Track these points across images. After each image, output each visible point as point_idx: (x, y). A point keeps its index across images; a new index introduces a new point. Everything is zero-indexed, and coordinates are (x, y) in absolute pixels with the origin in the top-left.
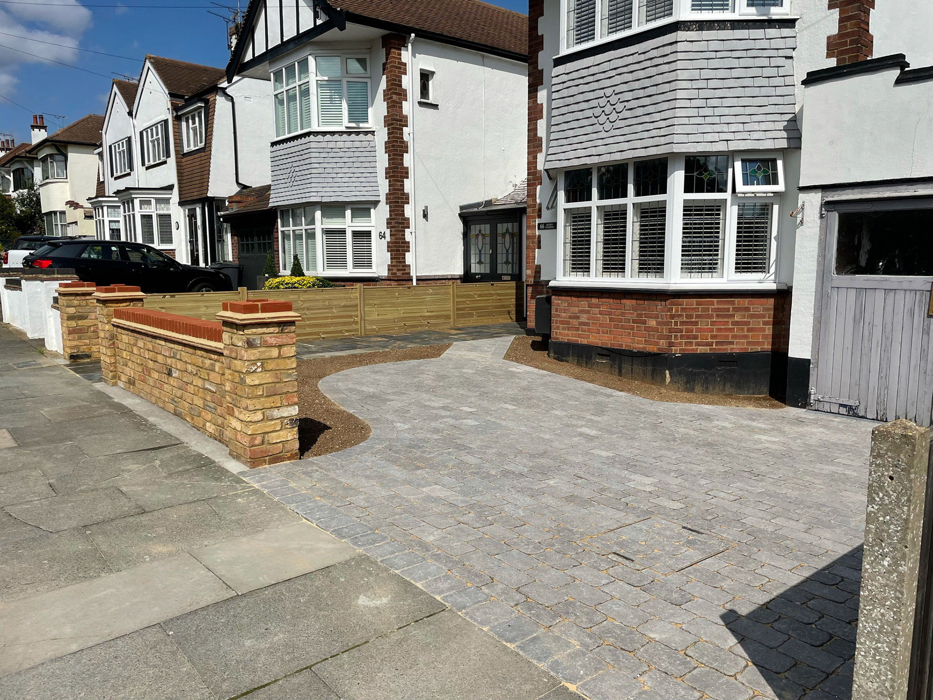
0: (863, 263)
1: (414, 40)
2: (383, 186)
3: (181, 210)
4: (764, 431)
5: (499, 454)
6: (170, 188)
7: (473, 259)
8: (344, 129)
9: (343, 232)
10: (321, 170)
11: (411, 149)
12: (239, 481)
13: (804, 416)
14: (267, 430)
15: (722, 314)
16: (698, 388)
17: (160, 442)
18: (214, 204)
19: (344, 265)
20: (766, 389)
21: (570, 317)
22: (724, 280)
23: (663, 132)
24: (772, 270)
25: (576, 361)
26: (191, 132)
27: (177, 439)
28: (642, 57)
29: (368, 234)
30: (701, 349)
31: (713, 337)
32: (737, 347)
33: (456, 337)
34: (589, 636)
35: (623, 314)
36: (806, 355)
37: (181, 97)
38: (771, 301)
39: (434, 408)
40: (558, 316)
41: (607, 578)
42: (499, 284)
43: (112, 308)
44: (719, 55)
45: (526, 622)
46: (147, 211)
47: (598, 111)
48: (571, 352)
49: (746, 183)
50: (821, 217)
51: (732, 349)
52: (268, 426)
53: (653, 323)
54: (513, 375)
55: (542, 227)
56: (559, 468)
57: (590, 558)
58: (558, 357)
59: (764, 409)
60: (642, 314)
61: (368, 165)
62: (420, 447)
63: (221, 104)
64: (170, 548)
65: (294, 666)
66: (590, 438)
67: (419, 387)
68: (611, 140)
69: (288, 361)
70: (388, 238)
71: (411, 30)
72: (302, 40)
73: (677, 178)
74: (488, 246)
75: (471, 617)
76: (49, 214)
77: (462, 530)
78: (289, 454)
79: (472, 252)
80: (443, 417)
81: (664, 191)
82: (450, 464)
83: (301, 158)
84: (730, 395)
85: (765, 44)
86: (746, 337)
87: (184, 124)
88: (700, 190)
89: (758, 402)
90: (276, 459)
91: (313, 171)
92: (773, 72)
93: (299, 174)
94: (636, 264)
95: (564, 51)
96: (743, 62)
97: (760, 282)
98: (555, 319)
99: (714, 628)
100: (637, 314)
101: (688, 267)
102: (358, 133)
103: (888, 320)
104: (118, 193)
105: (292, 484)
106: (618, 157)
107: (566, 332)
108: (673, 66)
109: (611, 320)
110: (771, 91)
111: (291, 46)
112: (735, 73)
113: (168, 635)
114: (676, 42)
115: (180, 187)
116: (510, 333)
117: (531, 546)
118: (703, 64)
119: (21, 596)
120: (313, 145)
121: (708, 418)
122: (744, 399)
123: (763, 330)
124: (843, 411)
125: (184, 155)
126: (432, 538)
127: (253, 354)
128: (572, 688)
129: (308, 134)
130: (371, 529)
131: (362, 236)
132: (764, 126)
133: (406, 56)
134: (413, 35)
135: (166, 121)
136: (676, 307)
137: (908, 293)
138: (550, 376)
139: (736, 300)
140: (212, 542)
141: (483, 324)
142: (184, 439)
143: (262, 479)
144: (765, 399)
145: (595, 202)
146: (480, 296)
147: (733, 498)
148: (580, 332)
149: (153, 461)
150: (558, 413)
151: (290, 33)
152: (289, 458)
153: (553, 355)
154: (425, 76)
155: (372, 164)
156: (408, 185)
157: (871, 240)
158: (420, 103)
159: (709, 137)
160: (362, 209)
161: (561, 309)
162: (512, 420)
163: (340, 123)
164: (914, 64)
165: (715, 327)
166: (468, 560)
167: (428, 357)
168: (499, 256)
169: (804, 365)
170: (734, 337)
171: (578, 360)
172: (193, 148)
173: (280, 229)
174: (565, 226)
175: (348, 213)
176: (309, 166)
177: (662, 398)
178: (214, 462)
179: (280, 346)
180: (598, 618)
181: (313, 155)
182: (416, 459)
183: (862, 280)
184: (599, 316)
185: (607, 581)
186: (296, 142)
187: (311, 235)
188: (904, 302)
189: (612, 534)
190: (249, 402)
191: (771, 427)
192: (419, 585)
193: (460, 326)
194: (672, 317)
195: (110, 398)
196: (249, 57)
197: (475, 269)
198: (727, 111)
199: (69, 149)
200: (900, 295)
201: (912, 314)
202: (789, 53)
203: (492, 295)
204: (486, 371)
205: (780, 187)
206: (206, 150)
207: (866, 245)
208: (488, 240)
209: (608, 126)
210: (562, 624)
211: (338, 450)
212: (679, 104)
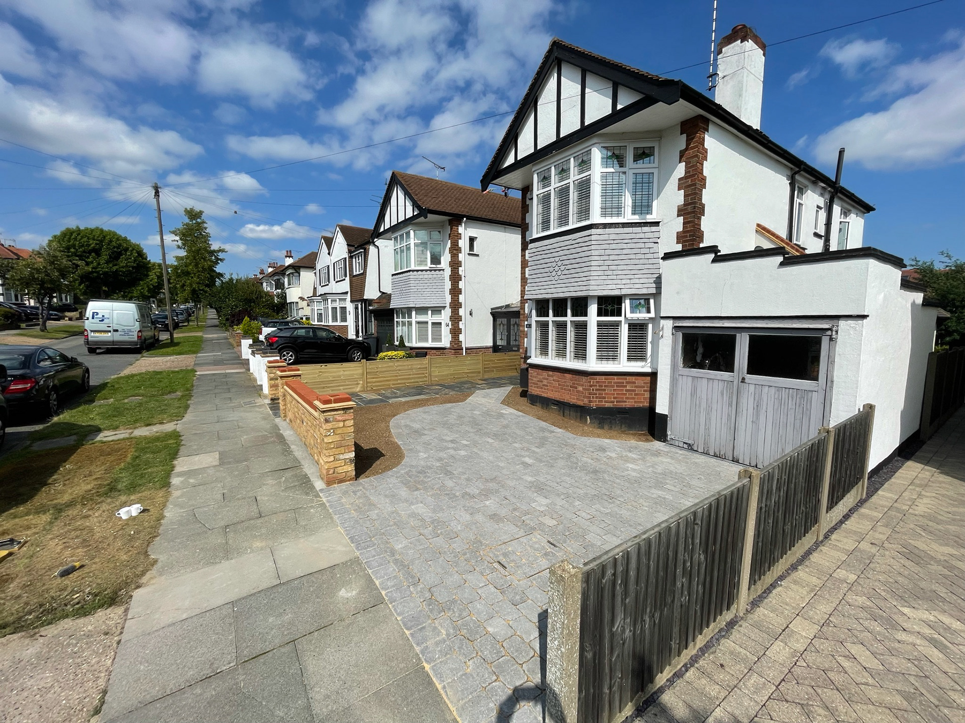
0: (699, 359)
1: (466, 221)
2: (448, 299)
3: (351, 304)
4: (634, 461)
5: (468, 480)
6: (346, 293)
7: (498, 337)
8: (428, 268)
9: (427, 323)
10: (416, 290)
11: (463, 278)
12: (317, 496)
13: (662, 449)
14: (336, 466)
15: (620, 385)
16: (606, 427)
17: (290, 465)
18: (368, 302)
19: (427, 341)
20: (646, 428)
21: (538, 381)
22: (621, 366)
23: (584, 283)
24: (649, 360)
25: (541, 406)
26: (357, 264)
27: (299, 462)
28: (574, 242)
29: (440, 323)
30: (607, 405)
31: (614, 398)
32: (628, 404)
33: (479, 386)
34: (454, 628)
35: (565, 382)
36: (666, 413)
37: (353, 246)
38: (649, 378)
39: (446, 441)
40: (532, 380)
41: (485, 582)
42: (510, 353)
43: (285, 380)
44: (615, 242)
45: (424, 615)
46: (334, 305)
47: (551, 269)
48: (538, 401)
49: (632, 312)
50: (673, 334)
51: (625, 405)
52: (337, 463)
53: (580, 388)
54: (501, 415)
55: (528, 326)
56: (497, 491)
57: (482, 565)
58: (531, 403)
59: (641, 443)
60: (575, 383)
61: (440, 287)
62: (425, 473)
63: (372, 250)
64: (264, 544)
65: (287, 639)
66: (526, 465)
67: (445, 424)
68: (558, 286)
69: (349, 428)
70: (450, 326)
71: (464, 216)
72: (407, 222)
73: (593, 309)
74: (506, 331)
75: (395, 610)
76: (290, 303)
77: (419, 541)
78: (349, 478)
79: (498, 333)
80: (449, 448)
81: (586, 315)
82: (436, 487)
83: (405, 283)
84: (623, 432)
85: (642, 236)
86: (633, 398)
87: (354, 260)
88: (606, 315)
89: (639, 437)
90: (341, 481)
91: (411, 290)
92: (647, 251)
93: (405, 291)
94: (572, 354)
95: (535, 236)
96: (629, 246)
97: (643, 367)
98: (530, 381)
99: (528, 624)
100: (573, 383)
101: (600, 358)
102: (435, 270)
103: (710, 396)
104: (321, 295)
105: (344, 500)
106: (561, 295)
107: (536, 389)
108: (589, 248)
109: (559, 385)
110: (646, 261)
111: (402, 225)
112: (625, 252)
113: (234, 611)
114: (591, 235)
115: (351, 293)
116: (511, 384)
117: (453, 555)
118: (607, 246)
119: (176, 575)
120: (411, 277)
121: (603, 449)
122: (632, 434)
123: (644, 395)
124: (685, 446)
125: (354, 276)
126: (400, 546)
127: (328, 426)
128: (427, 667)
129: (409, 271)
130: (370, 537)
131: (437, 325)
132: (642, 281)
133: (461, 229)
134: (465, 219)
135: (345, 258)
136: (593, 381)
137: (720, 381)
138: (522, 416)
139: (628, 377)
140: (286, 540)
141: (500, 376)
142: (303, 462)
143: (330, 495)
144: (644, 435)
145: (551, 318)
146: (498, 360)
147: (589, 517)
148: (543, 390)
149: (281, 478)
150: (516, 445)
151: (401, 219)
152: (349, 480)
153: (530, 401)
154: (472, 240)
155: (442, 287)
156: (461, 298)
157: (704, 346)
158: (469, 254)
159: (610, 287)
160: (437, 310)
161: (534, 376)
162: (487, 451)
163: (426, 265)
164: (724, 251)
165: (615, 393)
166: (412, 565)
167: (458, 401)
168: (511, 336)
169: (664, 418)
170: (627, 398)
172: (358, 273)
173: (396, 320)
174: (536, 330)
175: (430, 312)
176: (409, 288)
177: (584, 434)
178: (310, 481)
179: (344, 421)
180: (465, 614)
181: (411, 282)
182: (419, 482)
183: (695, 372)
184: (553, 381)
185: (483, 585)
186: (404, 275)
187: (410, 324)
188: (717, 387)
189: (503, 546)
190: (326, 451)
191: (639, 457)
192: (377, 583)
193: (486, 377)
194: (591, 386)
195: (279, 430)
196: (382, 230)
197: (499, 343)
198: (620, 272)
199: (301, 270)
200: (716, 382)
201: (722, 394)
202: (656, 240)
203: (505, 359)
204: (487, 414)
205: (652, 315)
206: (364, 274)
207: (700, 350)
208: (506, 327)
209: (556, 278)
210: (442, 617)
211: (381, 473)
212: (593, 268)
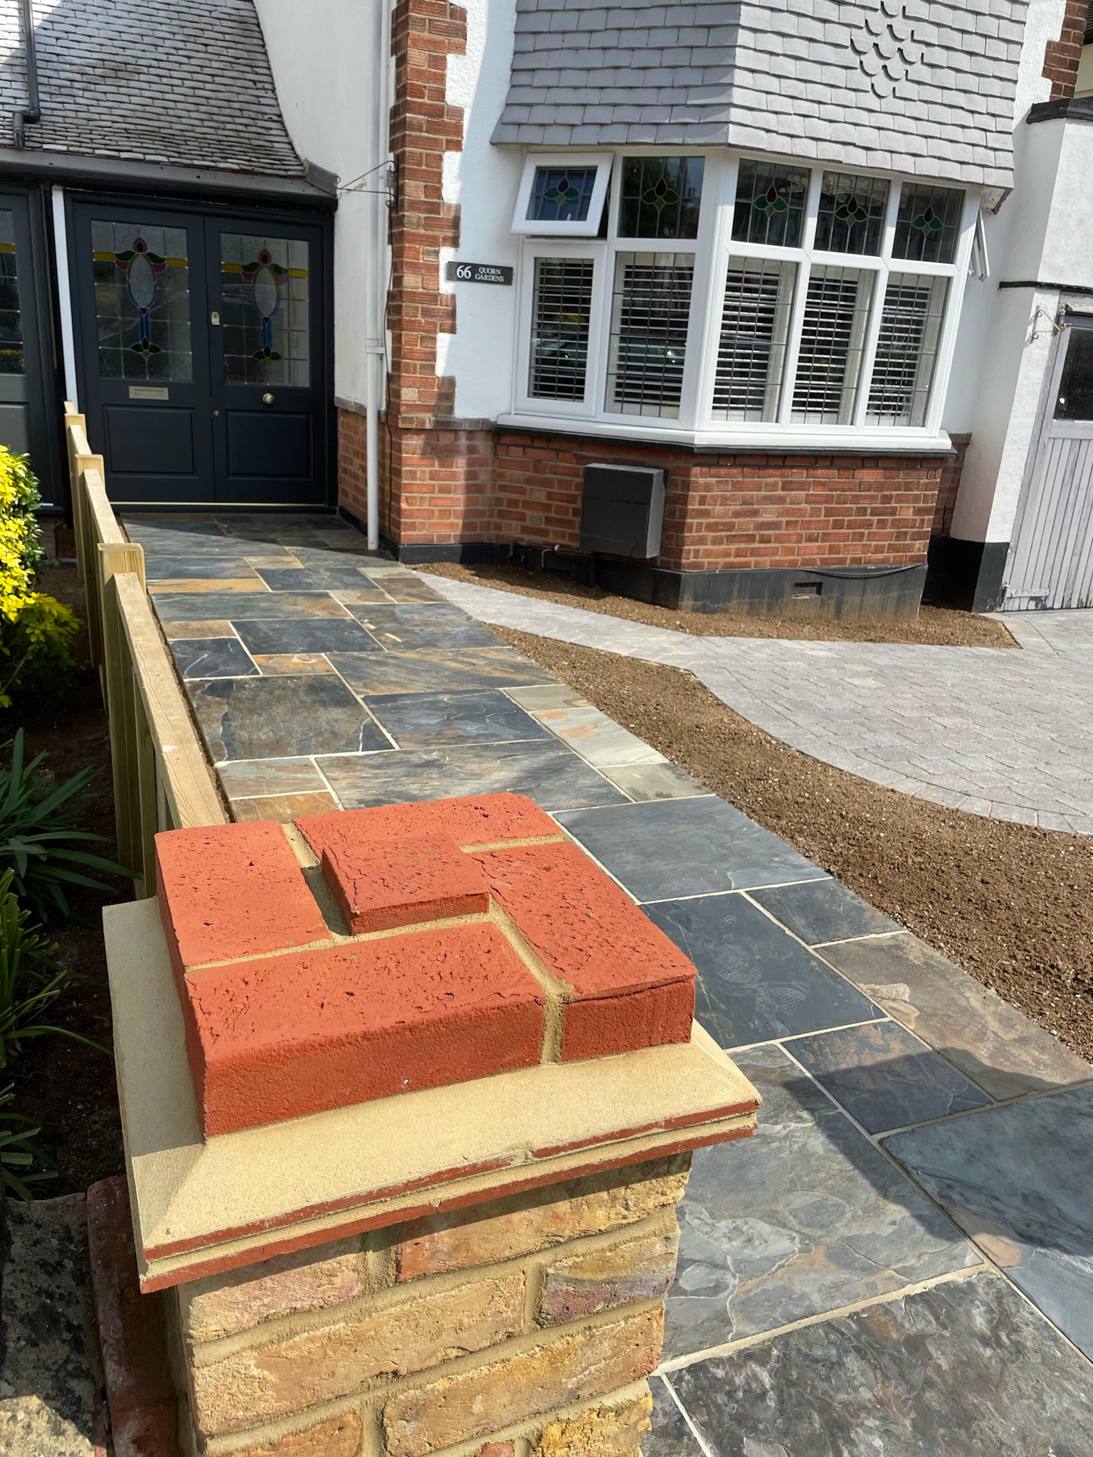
25: (746, 607)
36: (1005, 537)
40: (706, 513)
48: (736, 590)
55: (466, 272)
58: (704, 604)
60: (891, 495)
98: (695, 521)
124: (1032, 604)
145: (808, 253)
148: (757, 545)
153: (691, 603)
161: (714, 498)
169: (1001, 550)
171: (751, 604)
184: (804, 506)
